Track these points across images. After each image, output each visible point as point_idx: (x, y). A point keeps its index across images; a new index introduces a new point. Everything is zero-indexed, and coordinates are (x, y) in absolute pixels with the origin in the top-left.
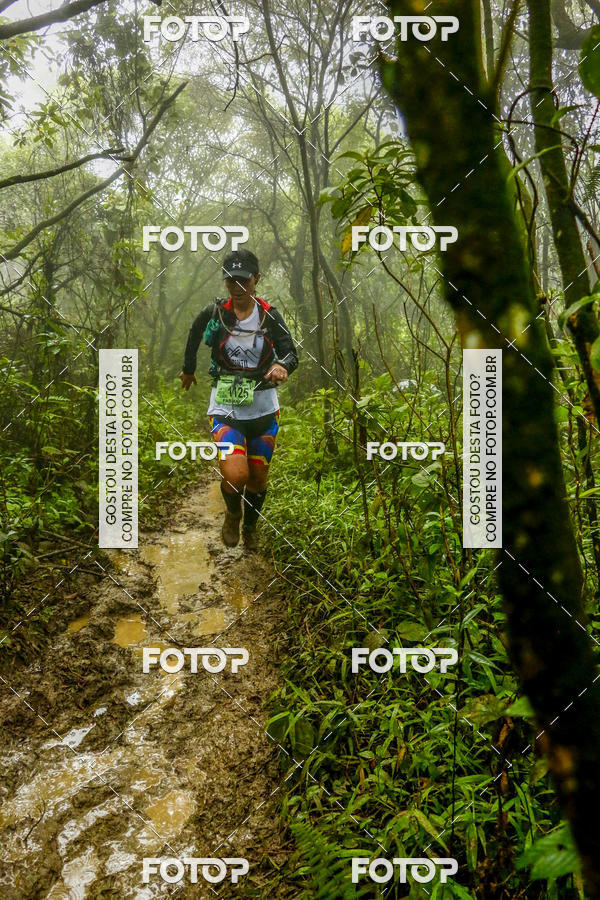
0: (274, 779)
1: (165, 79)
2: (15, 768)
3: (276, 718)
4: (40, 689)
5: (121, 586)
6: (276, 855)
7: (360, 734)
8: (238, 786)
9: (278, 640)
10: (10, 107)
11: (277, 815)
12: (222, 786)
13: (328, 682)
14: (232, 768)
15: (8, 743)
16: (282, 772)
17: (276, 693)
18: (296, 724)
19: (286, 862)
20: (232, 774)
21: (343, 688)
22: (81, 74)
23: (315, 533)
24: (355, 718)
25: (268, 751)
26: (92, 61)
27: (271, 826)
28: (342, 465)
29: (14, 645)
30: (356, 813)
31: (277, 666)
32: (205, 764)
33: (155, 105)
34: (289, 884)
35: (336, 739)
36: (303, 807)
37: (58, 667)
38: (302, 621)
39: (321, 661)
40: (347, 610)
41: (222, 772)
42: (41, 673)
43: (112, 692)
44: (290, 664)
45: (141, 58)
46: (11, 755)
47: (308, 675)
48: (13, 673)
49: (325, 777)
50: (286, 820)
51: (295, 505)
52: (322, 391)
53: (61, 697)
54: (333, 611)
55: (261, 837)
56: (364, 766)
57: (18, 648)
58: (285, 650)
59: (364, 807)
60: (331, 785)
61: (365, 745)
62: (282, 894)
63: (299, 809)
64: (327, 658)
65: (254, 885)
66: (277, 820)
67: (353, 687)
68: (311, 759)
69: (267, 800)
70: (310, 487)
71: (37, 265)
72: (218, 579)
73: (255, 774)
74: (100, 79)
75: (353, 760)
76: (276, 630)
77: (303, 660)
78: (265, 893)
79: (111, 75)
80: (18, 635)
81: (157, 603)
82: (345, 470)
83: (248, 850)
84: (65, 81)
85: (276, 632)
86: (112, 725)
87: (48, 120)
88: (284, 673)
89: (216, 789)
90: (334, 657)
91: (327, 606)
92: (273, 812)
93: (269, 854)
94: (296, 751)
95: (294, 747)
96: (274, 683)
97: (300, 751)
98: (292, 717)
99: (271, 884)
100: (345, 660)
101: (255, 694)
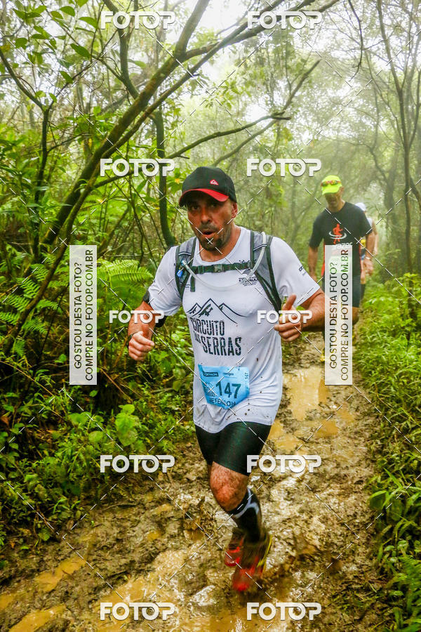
0: (373, 535)
1: (305, 59)
3: (377, 494)
6: (373, 583)
8: (347, 536)
9: (374, 444)
10: (207, 84)
11: (374, 558)
12: (336, 535)
13: (410, 475)
14: (343, 524)
15: (200, 490)
16: (377, 530)
17: (374, 479)
18: (390, 500)
19: (381, 589)
20: (342, 528)
22: (249, 58)
23: (401, 374)
25: (367, 516)
26: (257, 50)
27: (370, 564)
31: (373, 461)
32: (325, 520)
33: (298, 77)
34: (383, 603)
35: (417, 514)
36: (393, 555)
38: (391, 432)
39: (406, 461)
41: (336, 526)
44: (383, 462)
45: (288, 45)
47: (396, 469)
49: (409, 537)
50: (381, 562)
51: (385, 354)
52: (408, 275)
54: (413, 429)
55: (364, 570)
58: (379, 452)
60: (413, 545)
62: (378, 608)
64: (411, 459)
65: (359, 599)
66: (374, 561)
68: (400, 523)
69: (367, 547)
70: (400, 341)
72: (331, 401)
73: (358, 530)
76: (372, 437)
77: (392, 459)
78: (367, 605)
79: (268, 57)
81: (291, 413)
83: (355, 577)
84: (238, 63)
85: (372, 439)
86: (264, 487)
87: (230, 90)
88: (379, 466)
89: (332, 536)
90: (416, 459)
91: (409, 425)
92: (372, 555)
93: (369, 581)
94: (390, 518)
95: (388, 515)
96: (371, 473)
97: (393, 518)
98: (387, 494)
99: (370, 601)
101: (358, 479)
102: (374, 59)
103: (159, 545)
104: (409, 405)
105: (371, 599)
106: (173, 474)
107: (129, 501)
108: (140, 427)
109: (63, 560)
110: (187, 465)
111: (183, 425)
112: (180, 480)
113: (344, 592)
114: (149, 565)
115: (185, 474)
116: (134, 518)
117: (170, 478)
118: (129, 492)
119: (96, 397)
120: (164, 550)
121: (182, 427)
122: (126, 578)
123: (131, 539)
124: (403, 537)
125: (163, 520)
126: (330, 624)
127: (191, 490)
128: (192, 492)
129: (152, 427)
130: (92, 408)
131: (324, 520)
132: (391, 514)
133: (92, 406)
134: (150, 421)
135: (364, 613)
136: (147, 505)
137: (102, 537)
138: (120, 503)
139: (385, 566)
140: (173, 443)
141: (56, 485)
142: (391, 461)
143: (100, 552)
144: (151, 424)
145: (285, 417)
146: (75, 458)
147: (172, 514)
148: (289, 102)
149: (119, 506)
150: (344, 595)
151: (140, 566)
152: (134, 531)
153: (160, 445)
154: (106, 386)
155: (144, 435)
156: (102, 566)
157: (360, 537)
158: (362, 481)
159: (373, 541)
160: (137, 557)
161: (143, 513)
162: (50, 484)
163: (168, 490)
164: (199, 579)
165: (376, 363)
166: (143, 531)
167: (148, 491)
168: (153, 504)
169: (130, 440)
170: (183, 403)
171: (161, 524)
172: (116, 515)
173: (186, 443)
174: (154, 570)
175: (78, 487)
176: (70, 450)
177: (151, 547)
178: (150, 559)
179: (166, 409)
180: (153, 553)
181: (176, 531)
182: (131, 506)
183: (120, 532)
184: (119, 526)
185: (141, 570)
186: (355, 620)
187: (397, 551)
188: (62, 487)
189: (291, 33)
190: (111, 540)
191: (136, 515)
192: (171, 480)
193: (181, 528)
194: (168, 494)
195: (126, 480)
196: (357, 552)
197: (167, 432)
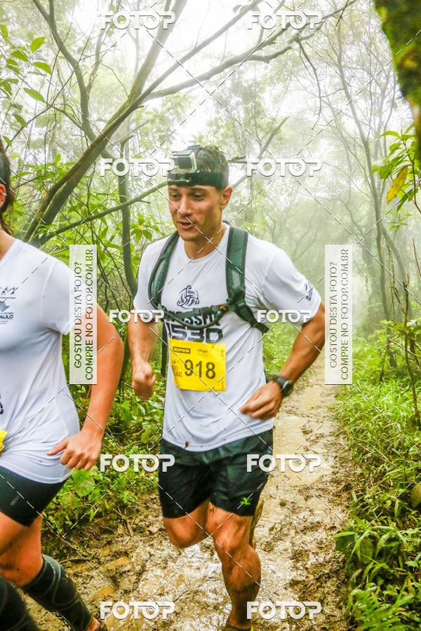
0: (343, 582)
1: (274, 117)
7: (408, 554)
11: (344, 606)
13: (384, 517)
16: (348, 577)
18: (361, 543)
21: (396, 522)
22: (220, 118)
23: (379, 419)
24: (404, 539)
27: (339, 614)
28: (400, 375)
30: (401, 606)
33: (267, 133)
35: (390, 556)
39: (380, 502)
45: (258, 105)
46: (163, 550)
47: (370, 511)
49: (381, 582)
50: (351, 611)
51: (364, 401)
52: (385, 322)
56: (411, 577)
60: (385, 588)
66: (344, 610)
68: (370, 566)
69: (337, 596)
70: (376, 389)
74: (233, 121)
75: (403, 572)
79: (239, 117)
82: (402, 378)
84: (210, 124)
88: (352, 510)
90: (389, 499)
91: (386, 467)
92: (342, 604)
94: (360, 561)
95: (358, 558)
96: (346, 518)
97: (363, 560)
98: (357, 536)
100: (398, 501)
101: (331, 525)
104: (386, 448)
106: (134, 526)
107: (83, 555)
108: (102, 478)
110: (150, 517)
112: (142, 533)
115: (148, 526)
116: (87, 573)
118: (84, 546)
124: (375, 580)
125: (118, 574)
127: (151, 543)
128: (152, 545)
132: (362, 557)
134: (113, 473)
136: (102, 560)
138: (72, 558)
140: (136, 494)
144: (113, 476)
147: (129, 567)
149: (72, 561)
152: (85, 588)
153: (121, 496)
155: (106, 487)
157: (330, 585)
158: (335, 527)
159: (343, 589)
161: (97, 568)
163: (127, 543)
165: (354, 411)
166: (95, 587)
167: (105, 545)
168: (107, 558)
169: (86, 490)
171: (115, 579)
173: (150, 495)
181: (131, 587)
182: (85, 561)
191: (88, 570)
192: (132, 533)
193: (137, 582)
194: (126, 548)
195: (81, 533)
196: (326, 601)
197: (129, 483)
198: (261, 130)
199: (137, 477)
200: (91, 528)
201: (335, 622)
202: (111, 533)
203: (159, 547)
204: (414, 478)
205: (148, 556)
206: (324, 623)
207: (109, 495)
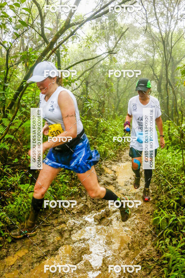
0: (154, 236)
1: (122, 26)
2: (81, 225)
3: (156, 218)
4: (86, 204)
5: (107, 177)
6: (155, 257)
7: (181, 226)
8: (143, 237)
12: (138, 236)
13: (170, 210)
16: (156, 234)
17: (154, 211)
18: (162, 221)
19: (158, 260)
20: (141, 233)
21: (175, 212)
22: (98, 26)
23: (166, 165)
24: (180, 220)
25: (152, 228)
26: (101, 23)
27: (153, 249)
28: (173, 144)
29: (79, 191)
30: (180, 248)
31: (154, 203)
33: (119, 35)
34: (159, 266)
35: (173, 226)
37: (91, 198)
38: (161, 191)
39: (168, 203)
40: (177, 189)
42: (86, 199)
43: (106, 207)
44: (158, 203)
45: (115, 20)
47: (164, 207)
48: (78, 199)
49: (170, 237)
50: (158, 248)
51: (159, 156)
52: (168, 121)
53: (92, 207)
54: (171, 189)
56: (182, 235)
57: (80, 192)
58: (157, 199)
59: (182, 247)
60: (172, 240)
61: (182, 229)
62: (157, 268)
63: (162, 245)
64: (171, 202)
65: (149, 264)
66: (155, 247)
67: (178, 212)
68: (166, 231)
69: (152, 242)
71: (84, 82)
73: (148, 234)
74: (103, 28)
75: (178, 233)
77: (162, 202)
78: (152, 267)
79: (106, 26)
80: (80, 189)
81: (118, 182)
82: (174, 146)
84: (93, 29)
87: (89, 40)
88: (157, 206)
89: (137, 237)
90: (173, 202)
91: (169, 187)
92: (154, 245)
93: (153, 257)
94: (161, 228)
95: (161, 227)
96: (153, 209)
97: (163, 228)
98: (160, 218)
99: (153, 265)
100: (176, 203)
101: (148, 212)
102: (152, 27)
103: (60, 243)
104: (169, 178)
105: (154, 264)
107: (47, 223)
108: (51, 190)
109: (17, 250)
111: (70, 189)
113: (142, 262)
114: (56, 252)
115: (72, 210)
117: (65, 212)
118: (47, 219)
119: (31, 177)
120: (63, 245)
121: (70, 190)
122: (46, 258)
123: (48, 240)
124: (168, 237)
125: (62, 231)
126: (136, 276)
129: (57, 190)
130: (30, 182)
131: (133, 230)
132: (162, 227)
133: (30, 181)
134: (56, 187)
135: (151, 271)
136: (55, 225)
137: (35, 240)
138: (43, 224)
139: (160, 250)
140: (66, 197)
141: (14, 217)
142: (161, 203)
143: (34, 246)
144: (56, 189)
145: (115, 184)
146: (22, 205)
147: (66, 228)
148: (116, 46)
149: (43, 226)
150: (142, 263)
151: (52, 253)
152: (49, 237)
153: (60, 198)
154: (36, 172)
155: (53, 193)
156: (35, 253)
157: (149, 237)
158: (149, 212)
160: (50, 248)
161: (53, 229)
162: (12, 216)
163: (64, 218)
164: (79, 257)
166: (53, 236)
167: (55, 219)
168: (57, 224)
169: (47, 196)
170: (70, 179)
171: (61, 233)
172: (41, 230)
173: (72, 197)
174: (58, 254)
175: (24, 218)
176: (20, 202)
177: (57, 244)
178: (57, 249)
179: (63, 182)
180: (58, 247)
181: (68, 236)
182: (48, 226)
183: (43, 237)
184: (43, 235)
185: (53, 254)
186: (147, 274)
187: (165, 243)
188: (17, 217)
189: (116, 16)
190: (39, 241)
191: (50, 230)
192: (65, 213)
193: (70, 235)
194: (64, 220)
195: (45, 214)
196: (147, 244)
197: (63, 192)
198: (116, 32)
199: (66, 189)
200: (49, 211)
201: (152, 252)
202: (57, 213)
203: (78, 220)
204: (182, 193)
205: (74, 223)
206: (147, 252)
207: (55, 197)
